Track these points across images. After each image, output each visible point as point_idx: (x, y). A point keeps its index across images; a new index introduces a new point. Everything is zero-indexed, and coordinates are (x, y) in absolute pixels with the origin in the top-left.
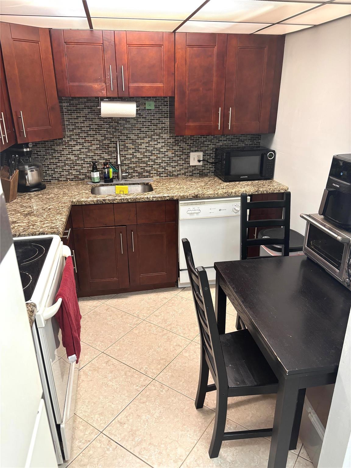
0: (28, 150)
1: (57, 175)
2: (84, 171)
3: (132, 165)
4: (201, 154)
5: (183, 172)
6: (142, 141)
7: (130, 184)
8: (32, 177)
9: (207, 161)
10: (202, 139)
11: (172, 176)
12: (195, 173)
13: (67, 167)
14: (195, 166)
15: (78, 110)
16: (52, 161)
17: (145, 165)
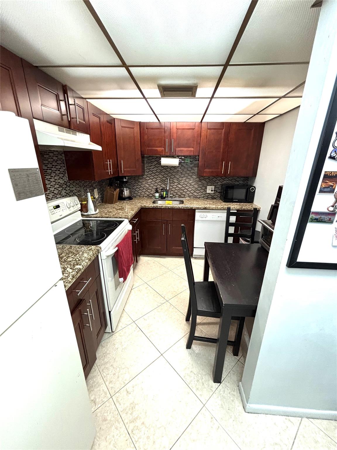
0: (126, 180)
1: (139, 194)
2: (152, 192)
3: (176, 191)
4: (213, 187)
5: (202, 196)
6: (182, 179)
7: (173, 200)
8: (126, 193)
9: (217, 191)
10: (215, 179)
11: (197, 198)
12: (209, 197)
13: (144, 190)
14: (209, 193)
15: (152, 162)
16: (137, 187)
17: (182, 191)
